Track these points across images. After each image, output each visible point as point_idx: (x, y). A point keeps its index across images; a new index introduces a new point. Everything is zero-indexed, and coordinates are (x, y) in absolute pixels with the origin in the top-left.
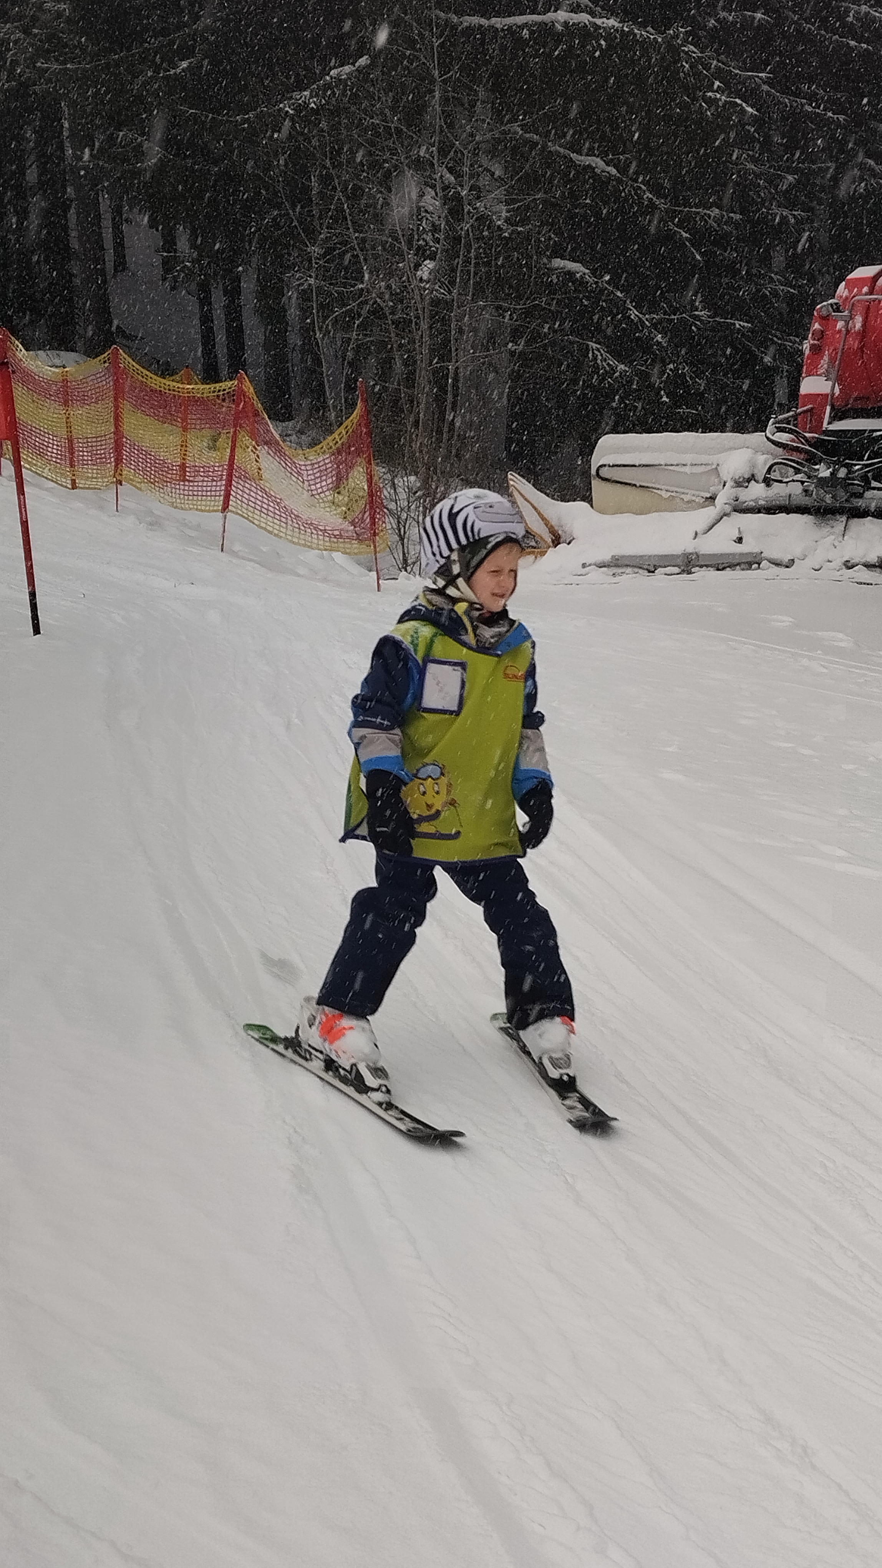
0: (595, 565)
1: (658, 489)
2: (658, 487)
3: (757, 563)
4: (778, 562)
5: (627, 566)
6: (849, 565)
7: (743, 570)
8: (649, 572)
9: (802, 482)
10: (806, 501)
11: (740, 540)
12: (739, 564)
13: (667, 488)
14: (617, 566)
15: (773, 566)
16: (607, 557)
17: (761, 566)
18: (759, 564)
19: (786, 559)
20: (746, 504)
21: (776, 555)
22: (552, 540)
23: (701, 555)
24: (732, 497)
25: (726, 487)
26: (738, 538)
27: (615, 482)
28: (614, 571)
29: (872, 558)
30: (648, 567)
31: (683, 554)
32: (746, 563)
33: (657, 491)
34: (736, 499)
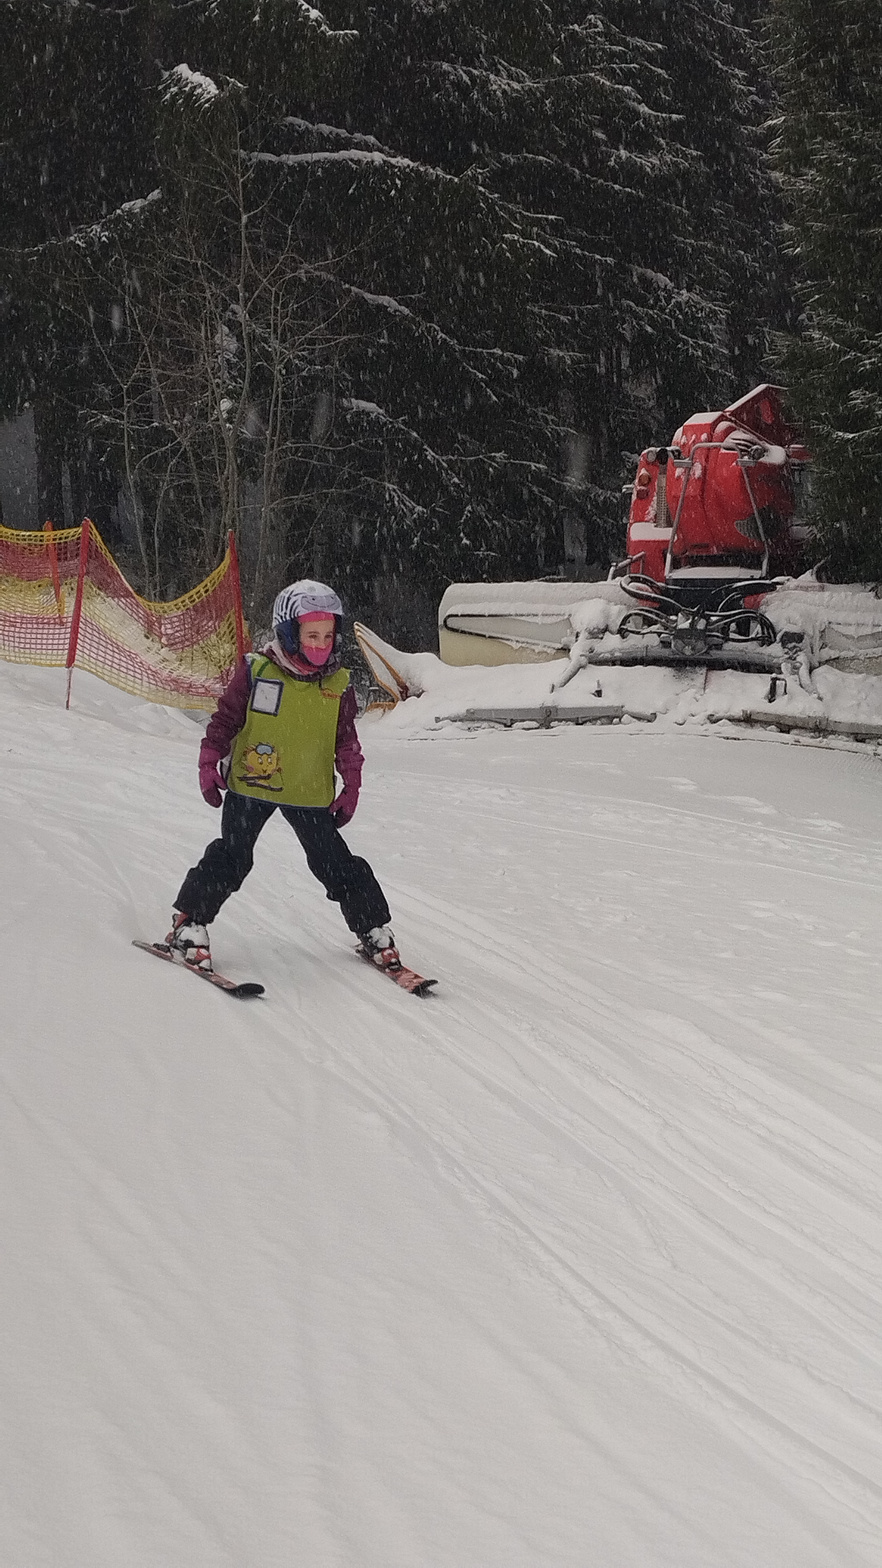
0: (447, 718)
1: (508, 640)
2: (509, 637)
3: (617, 717)
4: (638, 716)
5: (483, 720)
6: (713, 720)
7: (602, 724)
8: (506, 726)
9: (659, 634)
10: (666, 653)
11: (599, 693)
12: (599, 718)
13: (518, 639)
14: (472, 720)
15: (634, 720)
16: (460, 709)
17: (622, 720)
18: (620, 717)
19: (648, 712)
20: (602, 655)
21: (638, 709)
22: (400, 692)
23: (560, 709)
24: (587, 649)
25: (579, 638)
26: (597, 691)
27: (463, 632)
28: (469, 726)
29: (737, 712)
30: (505, 721)
31: (541, 708)
32: (609, 717)
33: (506, 642)
34: (592, 651)
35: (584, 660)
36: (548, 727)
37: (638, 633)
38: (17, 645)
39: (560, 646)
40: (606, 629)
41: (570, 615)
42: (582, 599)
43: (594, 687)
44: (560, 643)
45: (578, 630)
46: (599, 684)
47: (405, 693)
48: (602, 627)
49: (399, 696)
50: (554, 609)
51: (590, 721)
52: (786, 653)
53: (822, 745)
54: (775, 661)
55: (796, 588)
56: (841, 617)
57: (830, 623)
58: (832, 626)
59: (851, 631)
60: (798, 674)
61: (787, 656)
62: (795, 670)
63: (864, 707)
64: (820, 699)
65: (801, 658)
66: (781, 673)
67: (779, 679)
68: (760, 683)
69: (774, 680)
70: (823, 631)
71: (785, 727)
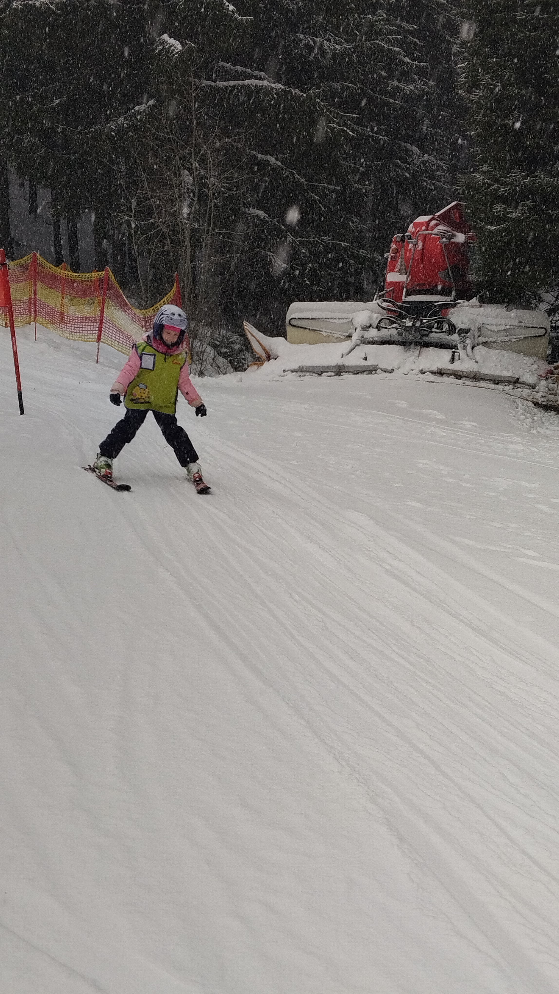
0: (289, 370)
1: (321, 331)
4: (385, 370)
5: (307, 372)
6: (422, 372)
7: (368, 374)
8: (319, 374)
9: (397, 329)
10: (400, 339)
11: (366, 359)
12: (365, 371)
13: (326, 330)
14: (302, 371)
15: (383, 372)
16: (296, 367)
18: (376, 371)
19: (390, 368)
20: (367, 340)
21: (385, 366)
22: (267, 357)
23: (347, 366)
24: (361, 336)
25: (357, 330)
26: (365, 358)
27: (298, 327)
28: (300, 374)
29: (435, 369)
30: (318, 372)
31: (336, 366)
32: (370, 371)
33: (320, 332)
34: (363, 337)
35: (359, 342)
36: (340, 376)
37: (386, 328)
38: (73, 331)
39: (347, 335)
40: (370, 326)
41: (352, 319)
42: (359, 310)
43: (364, 356)
44: (347, 333)
45: (356, 326)
46: (366, 354)
47: (269, 358)
48: (368, 325)
49: (266, 359)
50: (344, 315)
51: (360, 372)
52: (461, 339)
53: (476, 386)
54: (454, 343)
55: (468, 306)
56: (489, 321)
57: (483, 324)
58: (484, 325)
59: (494, 328)
60: (466, 349)
61: (461, 340)
62: (465, 347)
63: (499, 367)
64: (477, 362)
65: (468, 341)
66: (457, 349)
67: (456, 352)
68: (446, 354)
69: (454, 352)
70: (480, 328)
71: (458, 376)
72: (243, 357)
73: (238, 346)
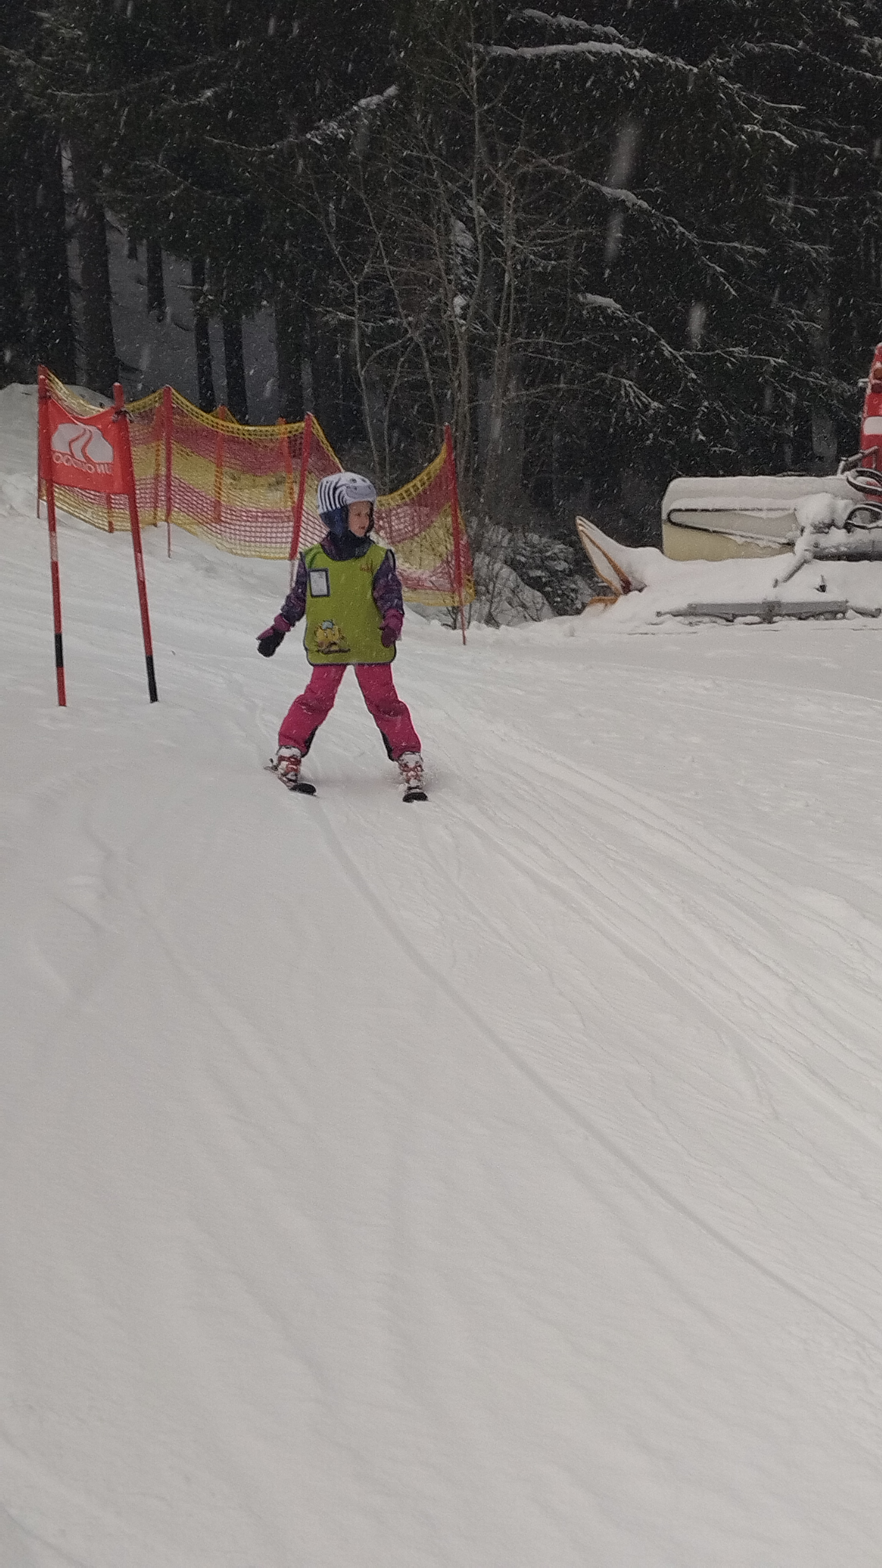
0: (670, 613)
1: (733, 534)
2: (731, 531)
3: (841, 612)
4: (862, 611)
5: (704, 614)
7: (827, 619)
8: (728, 620)
11: (823, 589)
12: (822, 613)
13: (742, 533)
14: (694, 615)
15: (858, 615)
16: (682, 604)
17: (846, 615)
18: (844, 613)
19: (873, 607)
20: (827, 551)
21: (862, 604)
22: (622, 586)
23: (785, 604)
24: (813, 543)
25: (805, 534)
26: (821, 587)
27: (687, 527)
28: (691, 621)
30: (727, 616)
31: (764, 603)
32: (831, 612)
33: (730, 537)
34: (816, 545)
35: (809, 555)
36: (770, 622)
37: (863, 528)
39: (785, 541)
40: (832, 524)
41: (795, 510)
42: (807, 494)
43: (818, 583)
44: (785, 538)
45: (803, 524)
46: (823, 579)
47: (627, 587)
48: (827, 521)
49: (622, 592)
50: (780, 503)
51: (813, 616)
72: (573, 586)
73: (562, 566)
